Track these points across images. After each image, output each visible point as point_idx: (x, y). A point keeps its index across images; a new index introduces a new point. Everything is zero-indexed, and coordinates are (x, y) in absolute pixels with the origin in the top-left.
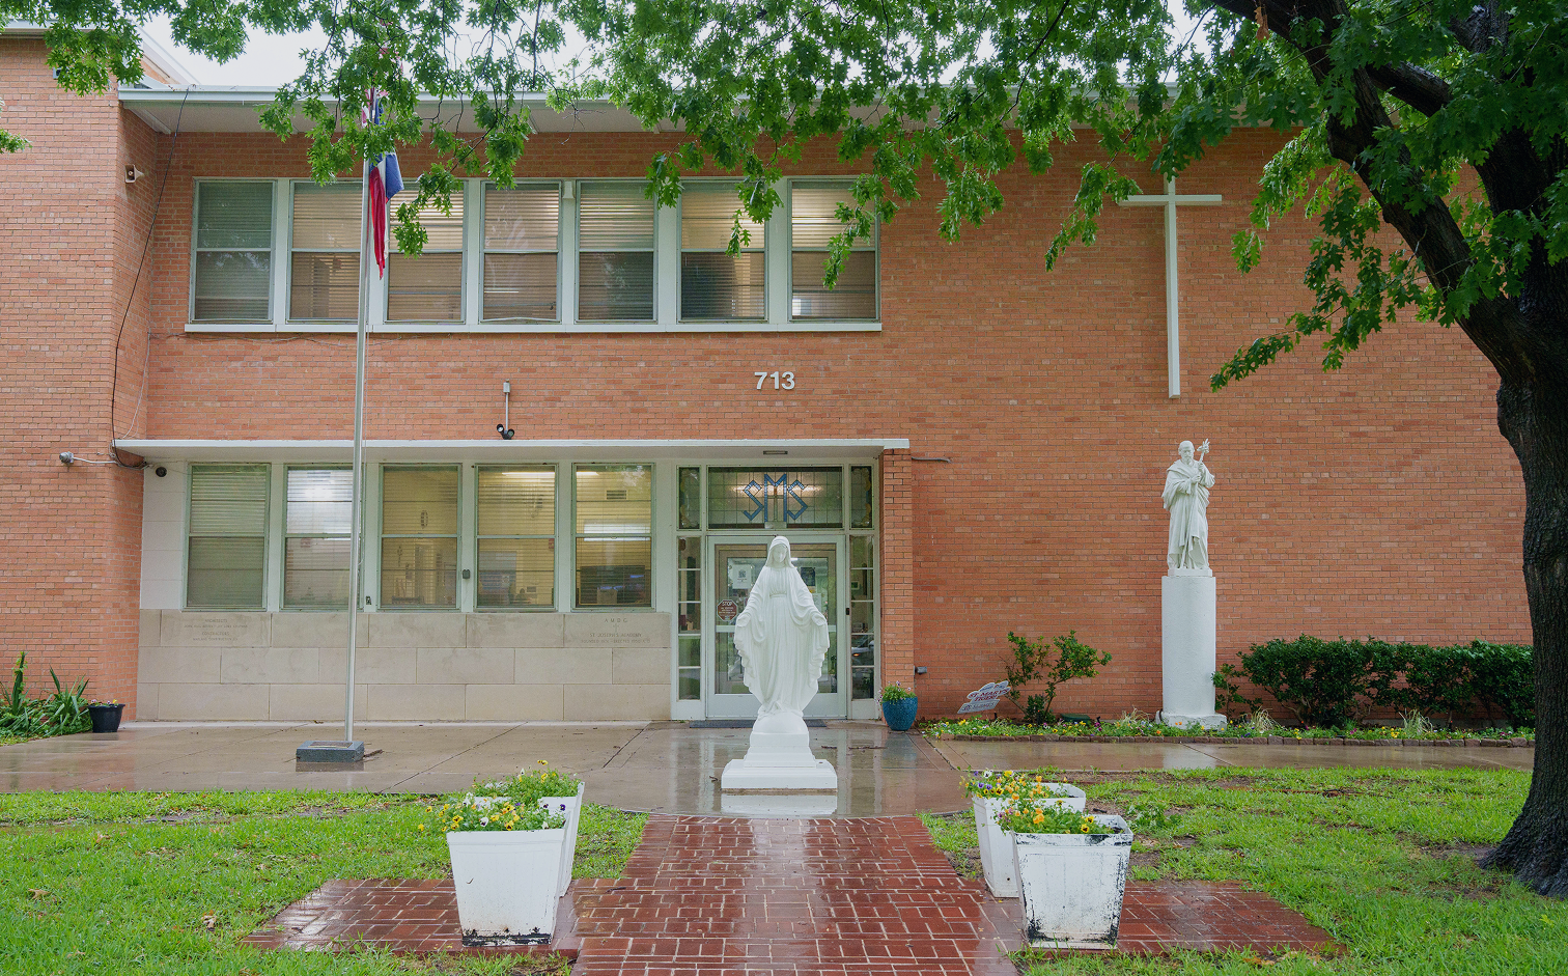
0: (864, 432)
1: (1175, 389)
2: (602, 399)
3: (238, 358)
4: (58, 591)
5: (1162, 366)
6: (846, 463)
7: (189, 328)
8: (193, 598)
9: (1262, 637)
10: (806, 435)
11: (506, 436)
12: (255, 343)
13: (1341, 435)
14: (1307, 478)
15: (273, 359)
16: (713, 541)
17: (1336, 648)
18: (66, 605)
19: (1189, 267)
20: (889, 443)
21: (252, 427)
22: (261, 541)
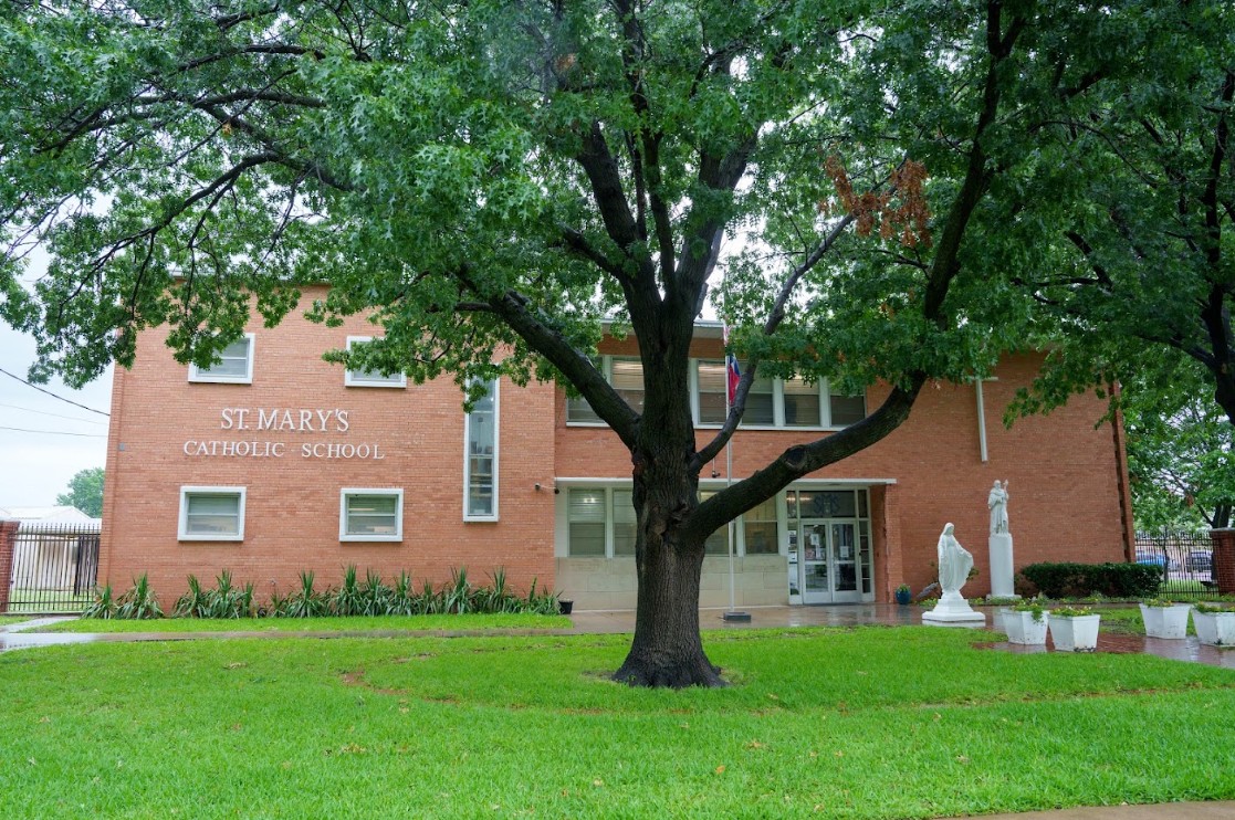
0: (864, 476)
1: (985, 457)
2: (754, 459)
3: (590, 439)
4: (535, 548)
5: (978, 448)
6: (856, 489)
7: (569, 424)
8: (573, 552)
9: (1027, 564)
10: (840, 477)
11: (714, 477)
12: (599, 431)
13: (1046, 477)
14: (1035, 496)
15: (607, 439)
16: (803, 524)
17: (1059, 566)
18: (539, 555)
19: (987, 406)
20: (888, 481)
21: (598, 471)
22: (603, 525)
